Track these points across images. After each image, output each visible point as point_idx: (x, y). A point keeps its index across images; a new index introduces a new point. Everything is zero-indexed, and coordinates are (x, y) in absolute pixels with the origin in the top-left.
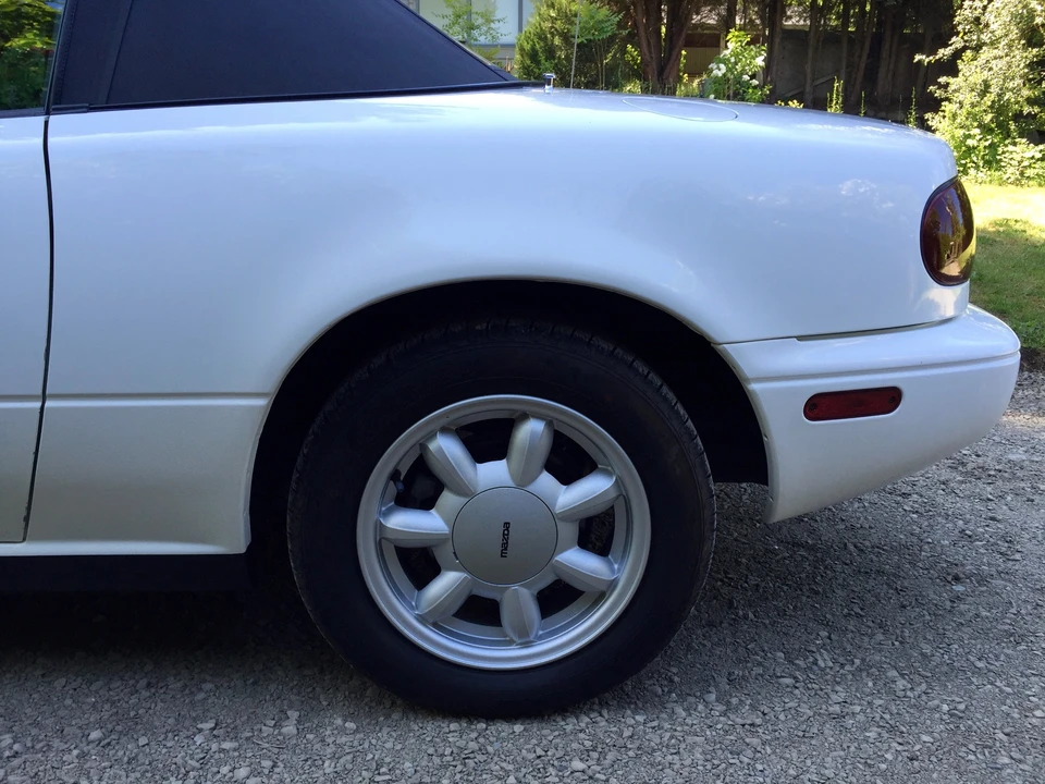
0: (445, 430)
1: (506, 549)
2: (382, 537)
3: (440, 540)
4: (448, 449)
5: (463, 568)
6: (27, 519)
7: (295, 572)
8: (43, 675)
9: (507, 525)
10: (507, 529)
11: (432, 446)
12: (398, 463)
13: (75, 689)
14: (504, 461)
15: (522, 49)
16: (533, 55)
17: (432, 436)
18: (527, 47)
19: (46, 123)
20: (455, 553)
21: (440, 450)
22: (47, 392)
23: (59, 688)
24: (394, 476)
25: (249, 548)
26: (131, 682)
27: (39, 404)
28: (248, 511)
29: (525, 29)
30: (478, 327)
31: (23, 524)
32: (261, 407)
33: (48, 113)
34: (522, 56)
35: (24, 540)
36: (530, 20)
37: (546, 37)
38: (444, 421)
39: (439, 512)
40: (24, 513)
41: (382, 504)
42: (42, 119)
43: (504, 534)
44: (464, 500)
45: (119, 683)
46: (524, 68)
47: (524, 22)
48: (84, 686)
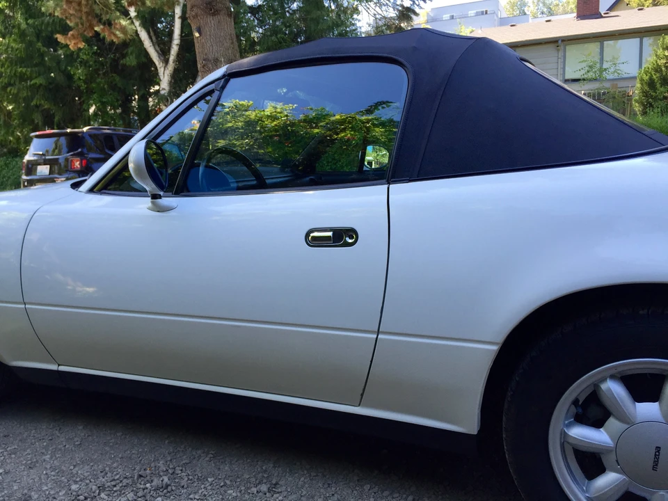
0: (613, 377)
1: (657, 465)
2: (565, 439)
3: (608, 450)
4: (615, 390)
5: (622, 471)
6: (362, 395)
7: (507, 453)
8: (358, 480)
9: (658, 449)
10: (658, 451)
11: (604, 386)
12: (579, 395)
13: (375, 493)
14: (657, 403)
15: (642, 80)
16: (651, 84)
17: (604, 380)
18: (646, 78)
19: (388, 188)
20: (617, 461)
21: (610, 390)
22: (380, 330)
23: (367, 490)
24: (575, 402)
25: (479, 431)
26: (404, 496)
27: (375, 336)
28: (480, 410)
29: (644, 66)
30: (641, 312)
31: (360, 397)
32: (493, 350)
33: (389, 183)
34: (642, 84)
35: (359, 405)
36: (649, 59)
37: (661, 70)
38: (613, 372)
39: (606, 431)
40: (361, 392)
41: (566, 418)
42: (386, 186)
43: (655, 455)
44: (627, 426)
45: (398, 495)
46: (643, 92)
47: (644, 61)
48: (379, 492)
